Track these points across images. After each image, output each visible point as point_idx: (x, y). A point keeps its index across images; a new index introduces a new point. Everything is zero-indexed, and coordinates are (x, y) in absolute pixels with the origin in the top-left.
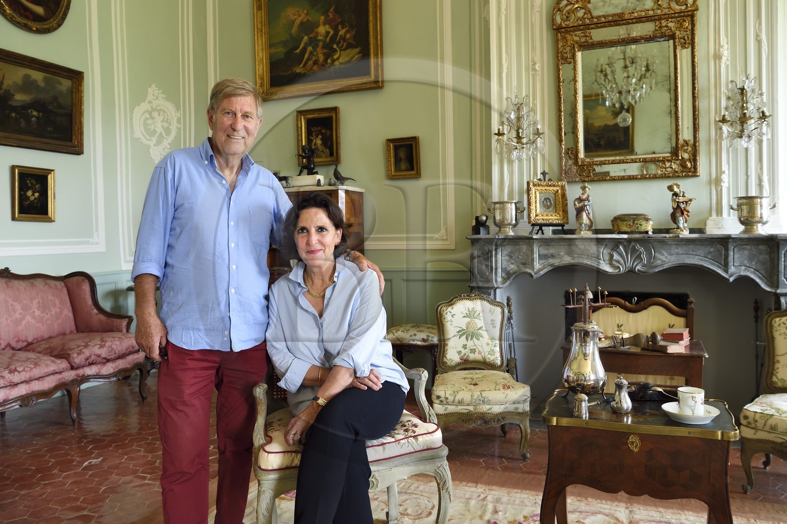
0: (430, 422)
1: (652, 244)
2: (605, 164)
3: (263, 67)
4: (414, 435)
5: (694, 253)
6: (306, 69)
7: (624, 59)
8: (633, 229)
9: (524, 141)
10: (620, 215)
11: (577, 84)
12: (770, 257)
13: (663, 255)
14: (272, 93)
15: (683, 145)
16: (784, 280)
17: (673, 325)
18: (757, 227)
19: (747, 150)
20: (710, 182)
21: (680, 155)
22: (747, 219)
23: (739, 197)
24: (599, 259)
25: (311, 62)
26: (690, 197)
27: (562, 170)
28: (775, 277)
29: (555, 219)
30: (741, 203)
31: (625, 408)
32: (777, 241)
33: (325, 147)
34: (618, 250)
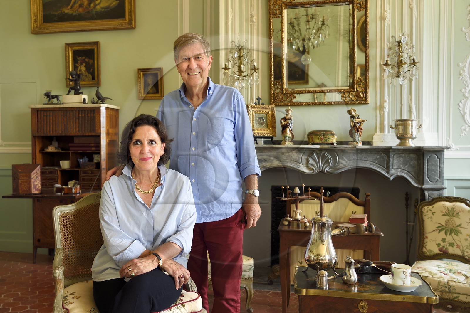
0: (192, 291)
1: (336, 152)
2: (303, 93)
3: (37, 7)
4: (181, 302)
5: (365, 159)
6: (73, 11)
7: (307, 15)
8: (323, 141)
9: (244, 74)
10: (314, 131)
11: (283, 33)
12: (418, 162)
13: (345, 160)
14: (44, 28)
15: (358, 81)
16: (427, 179)
17: (355, 212)
18: (409, 141)
19: (401, 86)
20: (376, 109)
21: (356, 88)
22: (402, 135)
23: (396, 120)
24: (299, 163)
25: (77, 5)
26: (363, 119)
27: (272, 97)
28: (421, 177)
29: (267, 133)
30: (398, 124)
31: (353, 280)
32: (422, 151)
33: (88, 73)
34: (312, 157)
